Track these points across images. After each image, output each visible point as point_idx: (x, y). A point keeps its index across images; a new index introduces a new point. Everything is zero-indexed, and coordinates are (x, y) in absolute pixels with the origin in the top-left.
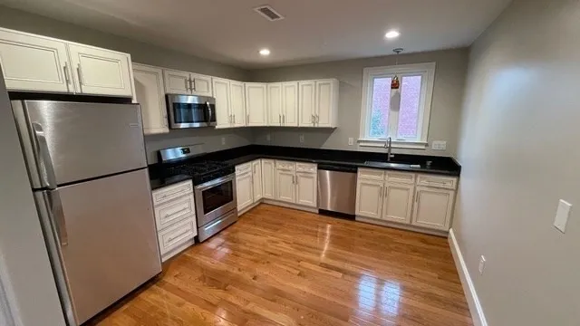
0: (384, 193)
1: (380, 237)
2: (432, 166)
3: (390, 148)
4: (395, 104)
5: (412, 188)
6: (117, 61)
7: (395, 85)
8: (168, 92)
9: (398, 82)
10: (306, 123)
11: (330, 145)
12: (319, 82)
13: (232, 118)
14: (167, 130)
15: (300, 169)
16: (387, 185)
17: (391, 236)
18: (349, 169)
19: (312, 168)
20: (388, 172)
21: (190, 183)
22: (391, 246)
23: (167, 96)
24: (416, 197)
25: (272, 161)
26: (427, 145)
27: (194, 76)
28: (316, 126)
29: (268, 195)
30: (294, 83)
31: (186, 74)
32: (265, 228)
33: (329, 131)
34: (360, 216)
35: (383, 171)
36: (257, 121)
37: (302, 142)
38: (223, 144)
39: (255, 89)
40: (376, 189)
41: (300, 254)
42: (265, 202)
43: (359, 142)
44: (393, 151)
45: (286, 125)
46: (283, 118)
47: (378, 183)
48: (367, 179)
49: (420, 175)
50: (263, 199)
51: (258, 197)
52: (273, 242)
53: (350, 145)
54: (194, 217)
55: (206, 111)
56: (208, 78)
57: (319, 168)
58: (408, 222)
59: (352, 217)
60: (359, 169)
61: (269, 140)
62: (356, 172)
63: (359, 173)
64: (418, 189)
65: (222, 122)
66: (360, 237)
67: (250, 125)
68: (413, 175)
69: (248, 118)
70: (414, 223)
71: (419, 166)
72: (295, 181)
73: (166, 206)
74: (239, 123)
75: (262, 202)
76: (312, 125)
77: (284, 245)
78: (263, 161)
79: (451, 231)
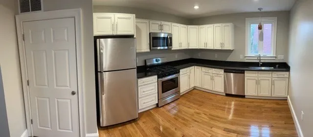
0: (258, 83)
1: (258, 106)
2: (279, 67)
3: (260, 59)
4: (261, 37)
5: (270, 79)
6: (129, 18)
7: (260, 28)
8: (151, 32)
9: (261, 26)
10: (218, 47)
11: (231, 59)
12: (224, 25)
13: (180, 44)
14: (149, 50)
15: (215, 72)
16: (259, 79)
17: (262, 104)
18: (240, 72)
19: (222, 72)
20: (259, 72)
21: (156, 77)
22: (263, 110)
23: (150, 34)
24: (273, 83)
25: (200, 68)
26: (276, 57)
27: (163, 23)
28: (223, 49)
29: (198, 85)
30: (211, 25)
31: (159, 22)
32: (194, 104)
33: (230, 51)
34: (247, 96)
35: (257, 72)
36: (193, 46)
37: (216, 57)
38: (176, 58)
39: (193, 29)
40: (254, 81)
42: (196, 88)
43: (245, 57)
44: (262, 61)
45: (208, 48)
46: (206, 44)
47: (255, 78)
48: (250, 77)
49: (274, 73)
50: (195, 87)
51: (192, 86)
53: (240, 59)
54: (157, 94)
55: (168, 41)
56: (169, 23)
57: (224, 72)
58: (270, 95)
59: (243, 97)
60: (246, 72)
61: (199, 56)
62: (244, 73)
63: (245, 74)
64: (273, 79)
65: (175, 46)
66: (247, 107)
67: (190, 48)
68: (271, 72)
69: (188, 44)
70: (273, 96)
71: (273, 68)
72: (212, 79)
73: (143, 87)
74: (184, 47)
75: (194, 88)
76: (221, 48)
78: (196, 67)
79: (288, 96)
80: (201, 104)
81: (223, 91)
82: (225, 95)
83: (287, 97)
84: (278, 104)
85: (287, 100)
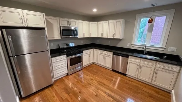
0: (139, 67)
1: (135, 86)
2: (167, 59)
3: (145, 48)
4: (150, 29)
5: (153, 67)
6: (39, 16)
7: (150, 21)
8: (61, 25)
9: (152, 20)
10: (111, 36)
11: (120, 45)
12: (116, 21)
13: (84, 34)
14: (60, 38)
15: (106, 54)
16: (141, 65)
17: (140, 86)
18: (125, 56)
19: (111, 54)
20: (142, 59)
21: (66, 56)
22: (139, 91)
23: (60, 27)
24: (155, 72)
25: (97, 50)
26: (165, 49)
27: (70, 20)
28: (114, 38)
29: (95, 61)
30: (107, 22)
31: (68, 20)
32: (91, 73)
33: (120, 40)
34: (128, 75)
35: (140, 59)
36: (94, 35)
37: (109, 44)
38: (82, 43)
39: (93, 24)
40: (136, 66)
41: (99, 86)
42: (95, 63)
43: (132, 45)
44: (147, 50)
45: (103, 37)
46: (102, 34)
47: (137, 63)
48: (132, 61)
49: (158, 63)
50: (93, 62)
51: (92, 61)
52: (92, 79)
53: (128, 46)
54: (67, 67)
55: (75, 32)
56: (76, 21)
57: (113, 54)
58: (150, 82)
59: (125, 75)
60: (129, 57)
61: (98, 42)
62: (128, 57)
63: (129, 58)
64: (157, 69)
65: (80, 35)
66: (126, 84)
67: (91, 37)
68: (155, 62)
69: (90, 34)
70: (153, 83)
71: (159, 58)
72: (104, 58)
73: (56, 63)
74: (87, 36)
75: (93, 63)
76: (113, 38)
77: (95, 81)
78: (94, 49)
79: (173, 91)
80: (95, 74)
81: (111, 67)
82: (112, 70)
83: (171, 91)
84: (157, 93)
85: (170, 93)
